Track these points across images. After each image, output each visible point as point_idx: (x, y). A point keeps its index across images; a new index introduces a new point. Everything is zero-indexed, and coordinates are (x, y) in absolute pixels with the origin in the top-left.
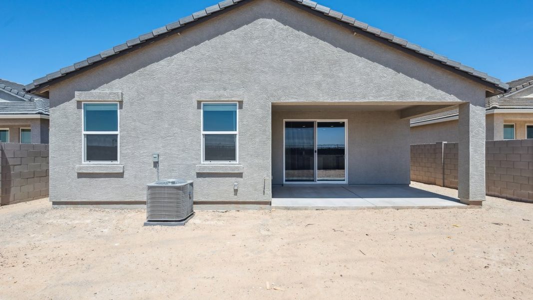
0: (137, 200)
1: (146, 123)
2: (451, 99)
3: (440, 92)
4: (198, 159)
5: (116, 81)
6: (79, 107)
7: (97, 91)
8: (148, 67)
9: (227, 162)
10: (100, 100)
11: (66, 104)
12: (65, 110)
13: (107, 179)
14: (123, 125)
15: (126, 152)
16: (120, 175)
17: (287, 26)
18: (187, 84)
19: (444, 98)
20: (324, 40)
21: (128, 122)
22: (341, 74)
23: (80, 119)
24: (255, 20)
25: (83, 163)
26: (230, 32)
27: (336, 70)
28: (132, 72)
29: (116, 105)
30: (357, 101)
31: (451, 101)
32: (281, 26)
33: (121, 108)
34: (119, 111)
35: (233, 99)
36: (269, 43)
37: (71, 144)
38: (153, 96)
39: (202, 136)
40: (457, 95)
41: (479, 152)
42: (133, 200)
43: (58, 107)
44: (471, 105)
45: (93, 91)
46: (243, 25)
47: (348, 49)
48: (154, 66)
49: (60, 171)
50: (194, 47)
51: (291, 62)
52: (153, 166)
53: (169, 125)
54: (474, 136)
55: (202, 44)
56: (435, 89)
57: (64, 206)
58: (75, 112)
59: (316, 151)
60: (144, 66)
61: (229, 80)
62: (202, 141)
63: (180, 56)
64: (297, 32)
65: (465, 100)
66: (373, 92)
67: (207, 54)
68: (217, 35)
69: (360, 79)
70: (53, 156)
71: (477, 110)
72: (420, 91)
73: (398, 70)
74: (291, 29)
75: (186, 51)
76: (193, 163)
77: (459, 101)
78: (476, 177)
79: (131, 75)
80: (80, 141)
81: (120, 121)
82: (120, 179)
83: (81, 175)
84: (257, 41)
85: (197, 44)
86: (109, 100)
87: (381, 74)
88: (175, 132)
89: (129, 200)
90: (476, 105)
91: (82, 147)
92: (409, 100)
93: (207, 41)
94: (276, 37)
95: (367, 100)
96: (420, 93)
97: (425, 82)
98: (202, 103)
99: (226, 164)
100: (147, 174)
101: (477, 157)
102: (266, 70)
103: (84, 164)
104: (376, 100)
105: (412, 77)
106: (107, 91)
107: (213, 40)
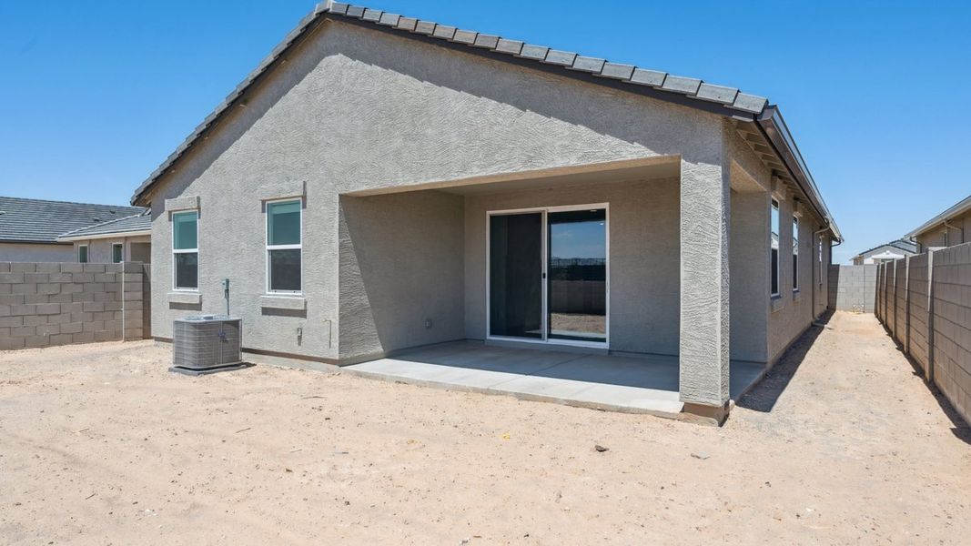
2: (633, 153)
3: (609, 139)
4: (263, 287)
6: (170, 218)
7: (182, 197)
9: (290, 293)
11: (162, 215)
12: (160, 223)
13: (190, 312)
14: (202, 239)
15: (204, 276)
16: (199, 307)
17: (357, 61)
18: (252, 177)
19: (618, 153)
20: (404, 71)
21: (205, 235)
22: (429, 131)
23: (171, 233)
24: (318, 62)
25: (173, 289)
27: (423, 124)
31: (635, 157)
32: (350, 62)
33: (200, 217)
34: (198, 221)
35: (294, 194)
36: (335, 94)
37: (165, 266)
38: (224, 198)
39: (267, 253)
40: (647, 143)
41: (704, 281)
43: (157, 220)
44: (683, 161)
45: (179, 197)
46: (307, 73)
47: (439, 80)
48: (225, 156)
49: (158, 299)
51: (361, 122)
52: (224, 296)
53: (238, 238)
54: (690, 239)
56: (598, 135)
59: (544, 274)
60: (217, 158)
62: (267, 259)
64: (368, 67)
65: (667, 150)
66: (480, 156)
67: (271, 129)
69: (459, 135)
70: (154, 280)
71: (700, 173)
72: (567, 143)
73: (523, 104)
74: (361, 64)
76: (257, 293)
77: (654, 155)
78: (695, 342)
80: (171, 262)
81: (199, 235)
83: (172, 306)
84: (321, 96)
87: (492, 120)
88: (243, 247)
90: (695, 162)
92: (544, 167)
94: (344, 82)
96: (565, 147)
97: (574, 122)
98: (267, 203)
99: (289, 296)
101: (698, 293)
102: (332, 140)
103: (173, 292)
104: (484, 174)
105: (548, 115)
106: (189, 196)
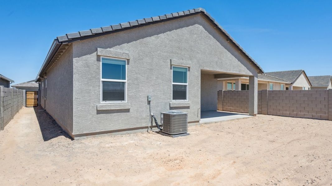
0: (138, 127)
1: (143, 75)
3: (248, 71)
4: (170, 99)
5: (125, 45)
6: (98, 59)
7: (112, 49)
8: (145, 39)
10: (116, 57)
11: (88, 56)
12: (86, 60)
13: (118, 114)
14: (130, 76)
15: (131, 94)
16: (128, 111)
17: (206, 31)
18: (165, 54)
21: (132, 74)
23: (99, 69)
24: (194, 24)
25: (101, 102)
26: (185, 28)
28: (136, 40)
29: (125, 61)
30: (228, 72)
32: (204, 30)
33: (128, 64)
34: (127, 66)
36: (200, 38)
37: (91, 88)
38: (147, 58)
39: (172, 85)
41: (256, 95)
42: (136, 127)
43: (81, 58)
45: (108, 49)
47: (225, 47)
49: (83, 110)
50: (169, 32)
51: (208, 50)
52: (147, 103)
54: (255, 89)
55: (173, 31)
57: (85, 137)
58: (95, 63)
61: (185, 54)
62: (172, 88)
63: (162, 35)
67: (175, 38)
68: (179, 28)
69: (229, 62)
70: (77, 97)
71: (256, 79)
72: (244, 70)
73: (239, 60)
74: (208, 33)
75: (165, 33)
76: (168, 101)
78: (255, 105)
79: (134, 42)
80: (99, 86)
81: (127, 73)
82: (127, 113)
83: (99, 112)
85: (170, 30)
86: (123, 57)
88: (159, 82)
89: (133, 127)
91: (100, 91)
92: (241, 73)
93: (175, 30)
94: (203, 35)
95: (230, 72)
97: (245, 66)
98: (173, 66)
99: (183, 102)
100: (144, 109)
102: (199, 52)
103: (101, 104)
105: (242, 64)
106: (119, 51)
107: (178, 30)
